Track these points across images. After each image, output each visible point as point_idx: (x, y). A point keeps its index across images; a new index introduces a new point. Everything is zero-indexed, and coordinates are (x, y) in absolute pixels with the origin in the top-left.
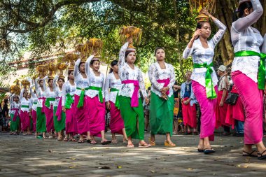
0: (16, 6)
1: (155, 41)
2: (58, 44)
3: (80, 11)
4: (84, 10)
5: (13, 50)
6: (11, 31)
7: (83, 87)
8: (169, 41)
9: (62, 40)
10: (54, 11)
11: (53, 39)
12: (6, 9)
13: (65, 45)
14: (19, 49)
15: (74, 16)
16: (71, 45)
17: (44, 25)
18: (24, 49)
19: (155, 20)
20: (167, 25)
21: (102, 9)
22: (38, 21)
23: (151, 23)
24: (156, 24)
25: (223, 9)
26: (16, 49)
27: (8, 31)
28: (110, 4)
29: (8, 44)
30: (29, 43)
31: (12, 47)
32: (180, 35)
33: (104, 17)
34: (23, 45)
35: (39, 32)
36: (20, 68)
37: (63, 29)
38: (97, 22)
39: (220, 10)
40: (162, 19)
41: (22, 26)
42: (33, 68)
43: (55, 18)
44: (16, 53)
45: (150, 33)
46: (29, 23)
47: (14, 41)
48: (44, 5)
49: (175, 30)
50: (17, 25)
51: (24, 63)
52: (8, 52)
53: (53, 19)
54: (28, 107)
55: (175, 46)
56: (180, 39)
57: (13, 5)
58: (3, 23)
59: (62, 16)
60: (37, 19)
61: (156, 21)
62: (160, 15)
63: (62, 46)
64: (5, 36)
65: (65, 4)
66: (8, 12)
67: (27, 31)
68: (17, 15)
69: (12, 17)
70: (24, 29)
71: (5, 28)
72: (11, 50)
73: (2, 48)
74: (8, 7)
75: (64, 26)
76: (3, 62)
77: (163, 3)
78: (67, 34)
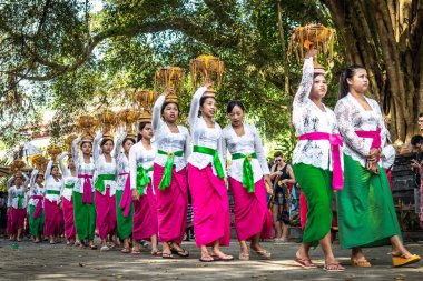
0: (31, 39)
1: (251, 94)
2: (96, 99)
3: (132, 46)
4: (139, 44)
5: (26, 108)
6: (23, 77)
7: (170, 149)
8: (274, 94)
9: (103, 92)
10: (92, 46)
11: (89, 90)
12: (16, 43)
13: (109, 100)
14: (35, 107)
15: (123, 53)
16: (118, 100)
17: (75, 68)
18: (44, 107)
19: (250, 61)
20: (270, 69)
21: (168, 43)
22: (66, 62)
23: (245, 65)
24: (252, 68)
25: (358, 44)
26: (31, 107)
27: (19, 78)
28: (181, 35)
29: (18, 98)
30: (51, 97)
31: (25, 103)
32: (290, 84)
33: (171, 56)
34: (42, 100)
35: (67, 80)
36: (37, 136)
37: (105, 76)
38: (159, 64)
39: (353, 45)
40: (262, 59)
41: (41, 71)
42: (58, 136)
43: (94, 57)
44: (31, 112)
45: (243, 82)
46: (53, 66)
47: (29, 93)
48: (76, 37)
49: (283, 76)
50: (32, 68)
51: (43, 129)
52: (18, 110)
53: (89, 59)
54: (58, 193)
55: (281, 102)
56: (290, 91)
57: (27, 37)
58: (11, 66)
59: (103, 55)
60: (65, 60)
61: (253, 63)
62: (260, 53)
63: (104, 101)
64: (13, 85)
65: (109, 35)
66: (19, 48)
67: (48, 77)
68: (33, 53)
69: (24, 55)
70: (44, 75)
71: (15, 73)
72: (23, 109)
73: (8, 103)
74: (19, 39)
75: (107, 70)
76: (11, 126)
77: (264, 34)
78: (111, 83)
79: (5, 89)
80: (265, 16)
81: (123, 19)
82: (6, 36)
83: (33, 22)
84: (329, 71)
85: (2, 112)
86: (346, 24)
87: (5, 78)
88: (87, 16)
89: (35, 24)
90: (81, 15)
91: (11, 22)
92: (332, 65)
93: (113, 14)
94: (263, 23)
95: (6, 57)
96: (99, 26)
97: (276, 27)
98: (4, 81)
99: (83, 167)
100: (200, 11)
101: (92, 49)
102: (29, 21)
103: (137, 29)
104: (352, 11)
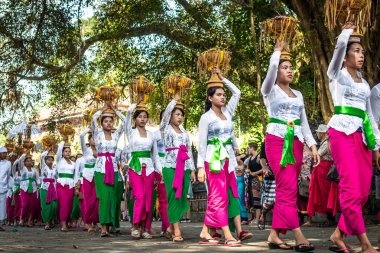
0: (29, 43)
2: (88, 96)
4: (126, 46)
5: (25, 105)
6: (23, 77)
8: (247, 91)
10: (84, 49)
12: (15, 47)
14: (33, 104)
17: (68, 70)
20: (243, 68)
21: (153, 45)
25: (322, 46)
26: (29, 104)
27: (18, 78)
28: (164, 39)
29: (17, 96)
30: (47, 97)
31: (24, 100)
34: (38, 97)
35: (61, 80)
37: (96, 76)
38: (145, 64)
39: (318, 46)
40: (236, 60)
41: (39, 72)
43: (85, 58)
44: (30, 109)
46: (48, 67)
47: (26, 91)
48: (70, 41)
49: (255, 75)
50: (31, 69)
51: (40, 124)
52: (17, 107)
53: (81, 61)
55: (254, 99)
57: (26, 41)
58: (11, 67)
59: (94, 57)
60: (60, 62)
62: (235, 55)
63: (95, 98)
64: (13, 84)
65: (99, 39)
66: (19, 51)
67: (45, 77)
68: (31, 56)
69: (23, 58)
70: (40, 75)
71: (14, 74)
72: (22, 106)
73: (9, 101)
74: (18, 43)
75: (98, 70)
76: (11, 121)
77: (238, 38)
78: (101, 82)
79: (6, 88)
80: (240, 22)
81: (112, 25)
82: (6, 40)
83: (31, 27)
84: (297, 70)
85: (3, 109)
86: (312, 28)
87: (6, 78)
88: (79, 22)
89: (33, 30)
90: (74, 21)
91: (11, 28)
92: (299, 65)
93: (103, 20)
94: (238, 27)
95: (7, 59)
96: (90, 31)
97: (249, 31)
98: (5, 81)
99: (104, 145)
100: (181, 18)
101: (83, 52)
102: (28, 27)
103: (124, 33)
104: (316, 16)
